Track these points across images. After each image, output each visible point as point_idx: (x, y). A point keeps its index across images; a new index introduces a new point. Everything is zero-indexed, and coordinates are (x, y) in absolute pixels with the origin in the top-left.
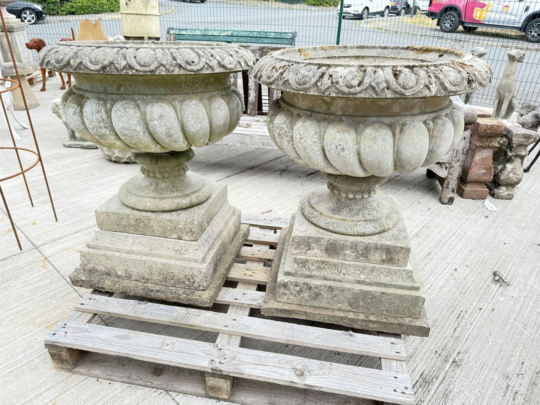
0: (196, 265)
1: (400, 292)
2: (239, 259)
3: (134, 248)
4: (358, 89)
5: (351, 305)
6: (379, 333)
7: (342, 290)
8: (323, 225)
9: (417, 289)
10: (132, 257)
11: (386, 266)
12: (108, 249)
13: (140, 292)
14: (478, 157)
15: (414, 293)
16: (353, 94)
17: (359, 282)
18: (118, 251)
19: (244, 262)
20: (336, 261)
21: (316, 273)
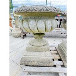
0: (50, 58)
3: (35, 55)
10: (35, 57)
12: (29, 56)
13: (37, 65)
18: (32, 56)
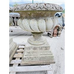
1: (49, 56)
2: (16, 53)
4: (36, 8)
5: (40, 60)
6: (46, 65)
7: (38, 57)
8: (32, 44)
9: (52, 54)
11: (46, 51)
14: (55, 30)
15: (52, 55)
16: (35, 9)
17: (41, 55)
19: (17, 53)
20: (36, 51)
21: (32, 54)
